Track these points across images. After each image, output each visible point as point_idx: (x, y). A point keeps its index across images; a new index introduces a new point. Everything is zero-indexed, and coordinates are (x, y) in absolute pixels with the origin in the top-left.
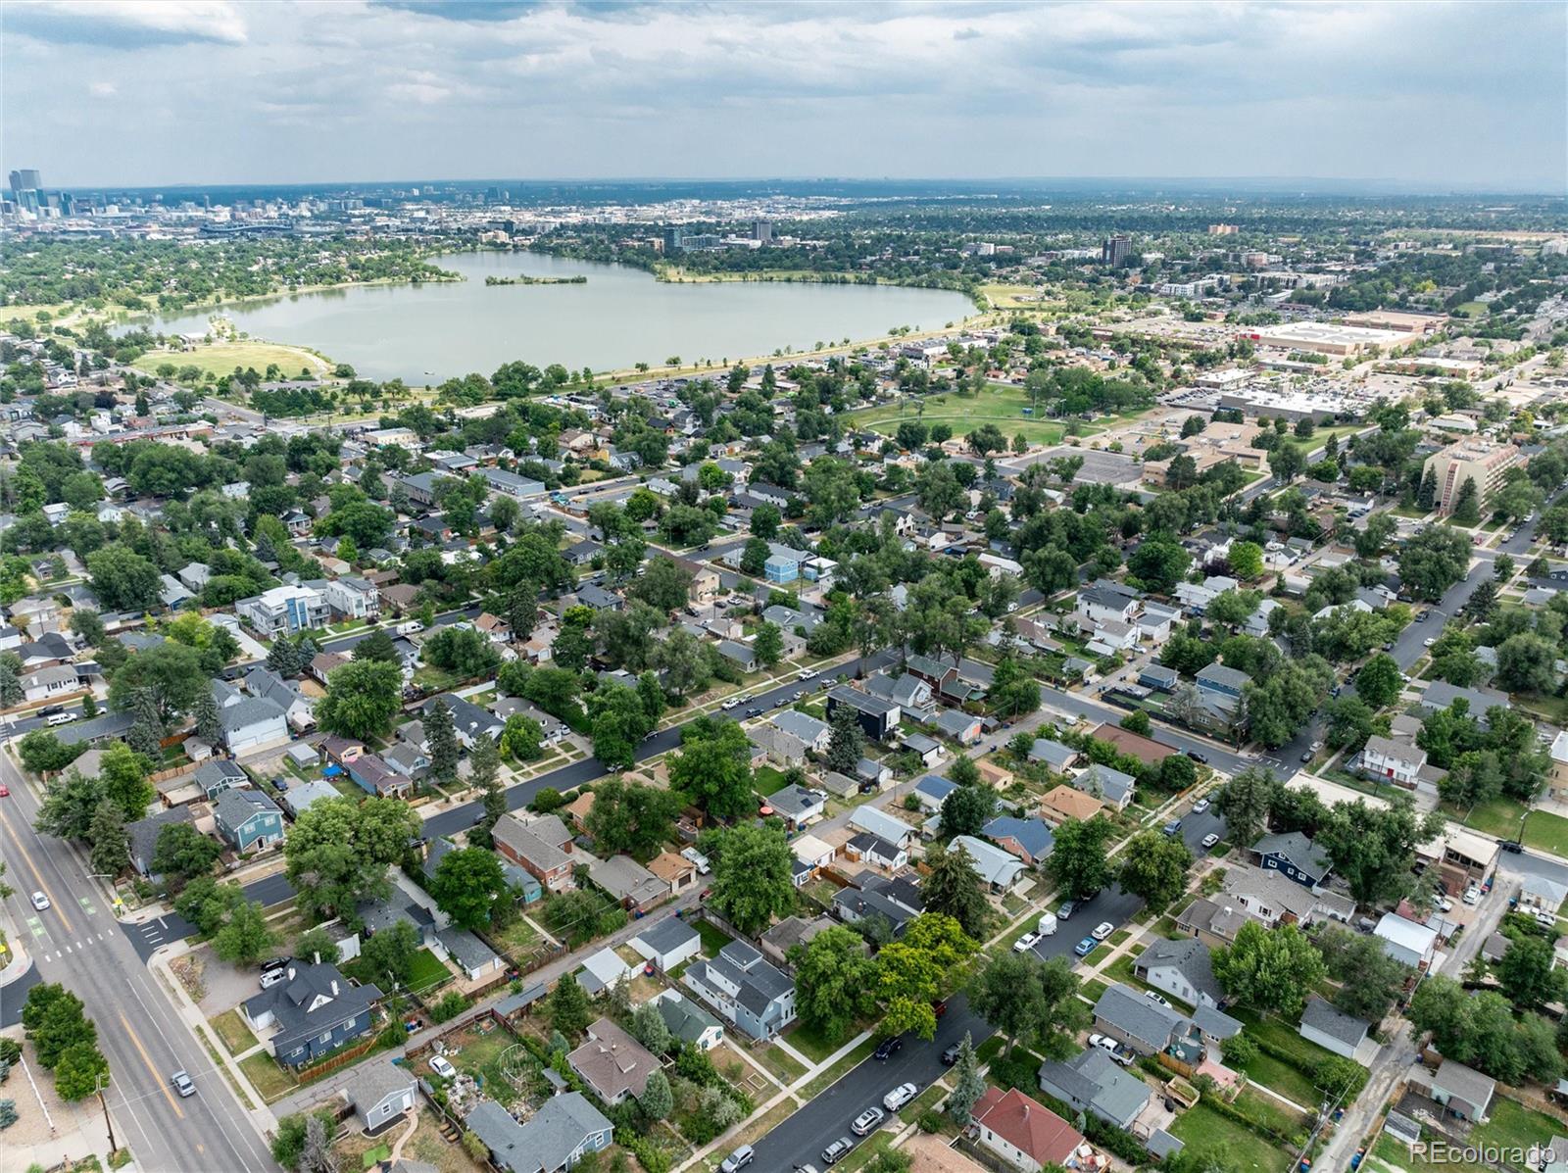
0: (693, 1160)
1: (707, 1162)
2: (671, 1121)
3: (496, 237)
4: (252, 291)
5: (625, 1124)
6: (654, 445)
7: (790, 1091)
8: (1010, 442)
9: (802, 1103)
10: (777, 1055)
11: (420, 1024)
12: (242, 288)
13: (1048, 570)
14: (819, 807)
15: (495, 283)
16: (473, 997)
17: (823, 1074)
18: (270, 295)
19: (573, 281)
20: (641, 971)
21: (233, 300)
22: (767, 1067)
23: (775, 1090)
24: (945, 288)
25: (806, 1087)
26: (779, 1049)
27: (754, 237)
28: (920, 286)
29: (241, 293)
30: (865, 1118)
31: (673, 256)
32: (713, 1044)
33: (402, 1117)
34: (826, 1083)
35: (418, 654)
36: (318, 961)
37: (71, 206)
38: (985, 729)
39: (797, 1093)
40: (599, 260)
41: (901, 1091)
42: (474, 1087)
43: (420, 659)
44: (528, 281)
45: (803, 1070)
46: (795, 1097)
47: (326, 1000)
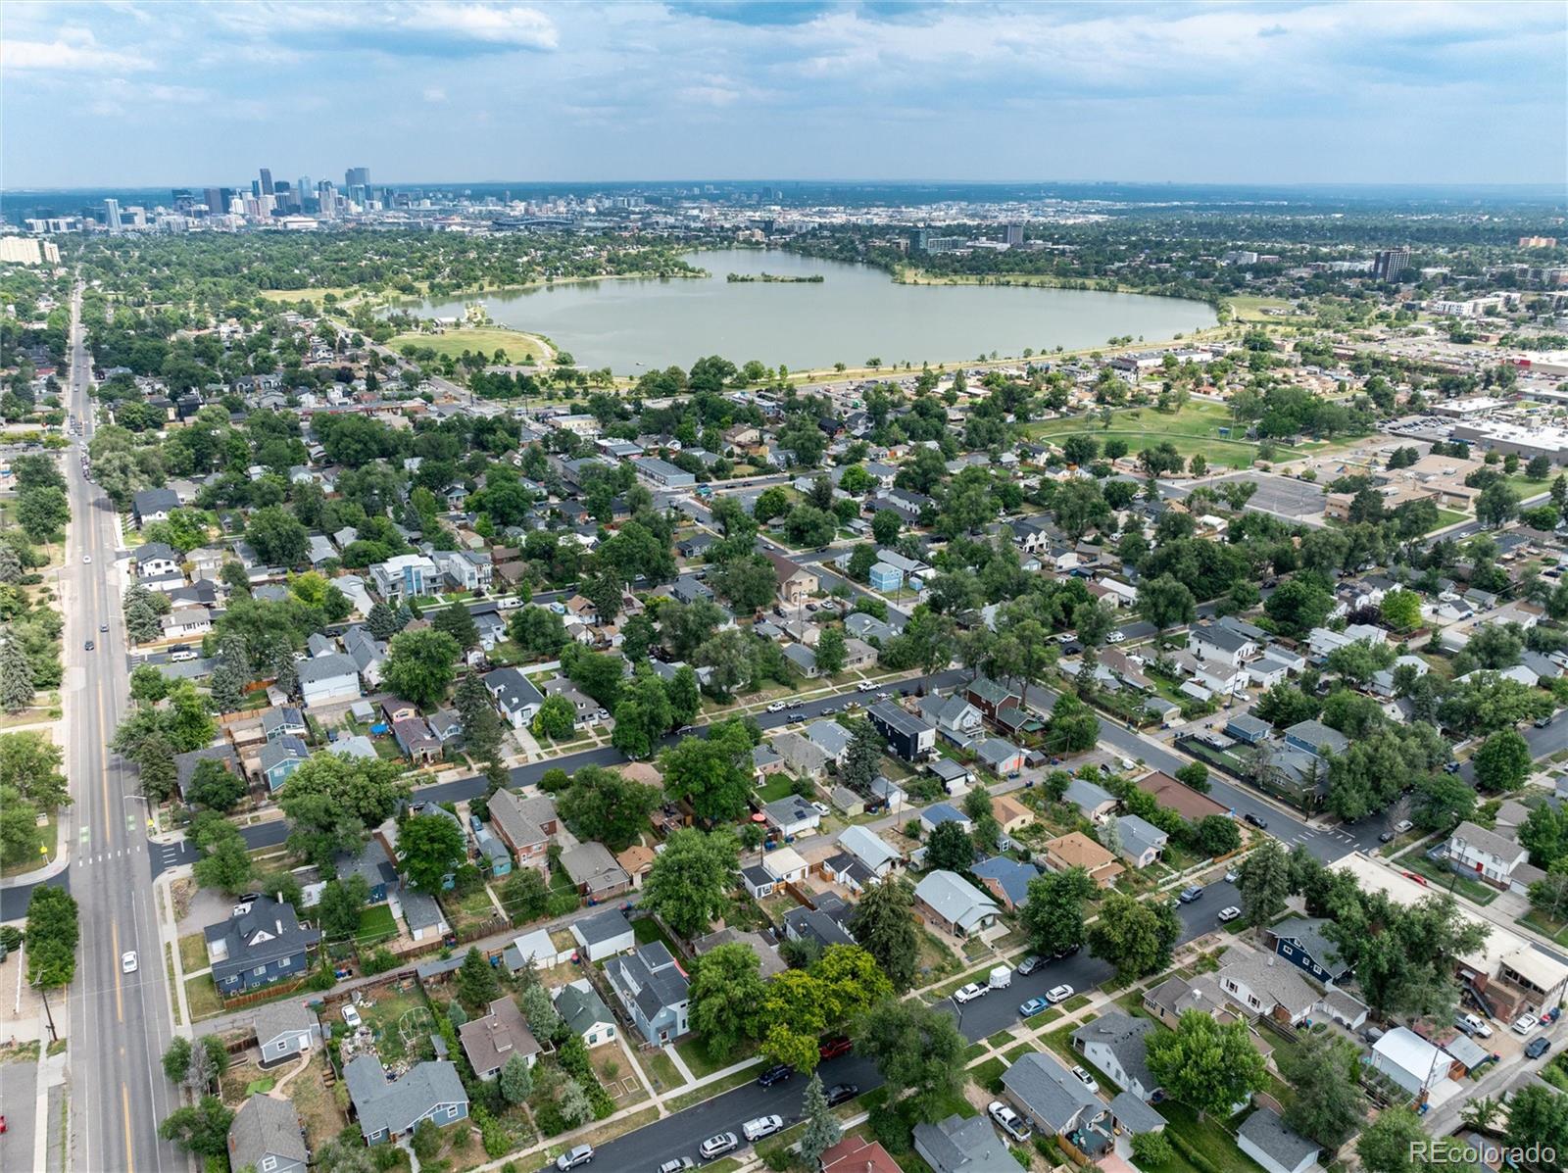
0: (535, 1149)
1: (547, 1153)
2: (532, 1107)
3: (752, 235)
4: (513, 281)
5: (481, 1101)
6: (807, 444)
7: (657, 1100)
8: (1188, 463)
9: (664, 1114)
10: (663, 1061)
11: (350, 973)
12: (504, 277)
13: (1162, 601)
14: (815, 821)
15: (736, 280)
16: (406, 956)
17: (697, 1090)
18: (528, 285)
19: (810, 280)
20: (569, 957)
21: (495, 288)
22: (647, 1073)
23: (645, 1096)
24: (1191, 298)
25: (675, 1100)
26: (667, 1057)
27: (1005, 241)
28: (1163, 295)
29: (503, 282)
30: (714, 1141)
31: (917, 258)
32: (603, 1039)
33: (297, 1055)
34: (697, 1099)
35: (504, 628)
36: (281, 901)
37: (392, 200)
38: (1029, 763)
39: (665, 1104)
40: (844, 260)
41: (764, 1121)
42: (371, 1039)
43: (506, 633)
44: (767, 279)
45: (680, 1081)
46: (661, 1108)
47: (268, 937)
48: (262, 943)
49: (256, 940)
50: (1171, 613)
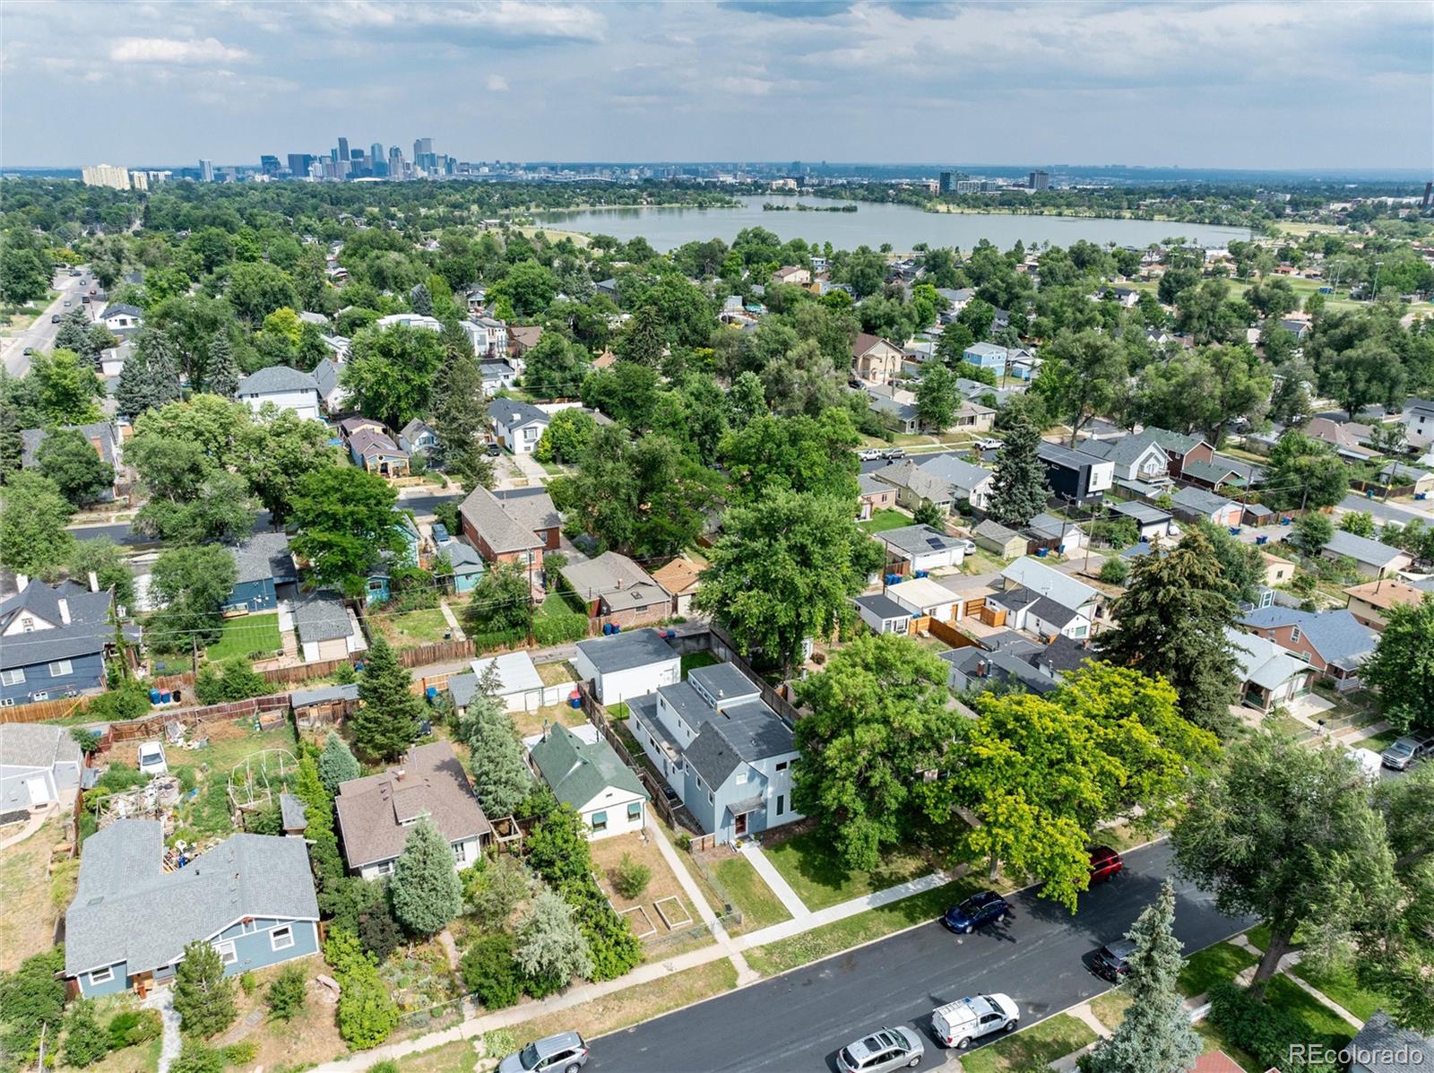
0: (453, 1034)
1: (480, 1047)
2: (459, 943)
3: (785, 184)
4: (558, 205)
5: (347, 920)
6: (868, 270)
7: (727, 947)
8: (1303, 302)
9: (747, 978)
10: (739, 873)
11: (177, 696)
12: (550, 200)
13: (1361, 375)
14: (957, 555)
15: (771, 208)
16: (283, 677)
17: (816, 933)
18: (573, 208)
19: (844, 209)
20: (564, 696)
21: (541, 210)
22: (709, 891)
23: (701, 935)
24: (1231, 225)
25: (770, 949)
26: (746, 865)
27: (1031, 186)
28: (1202, 222)
29: (550, 205)
30: (871, 1045)
31: (947, 194)
32: (618, 824)
34: (816, 950)
37: (454, 167)
38: (1249, 519)
39: (747, 956)
40: (875, 201)
41: (982, 1006)
44: (802, 208)
45: (772, 912)
46: (739, 964)
47: (40, 625)
48: (29, 635)
49: (16, 628)
50: (1375, 388)
